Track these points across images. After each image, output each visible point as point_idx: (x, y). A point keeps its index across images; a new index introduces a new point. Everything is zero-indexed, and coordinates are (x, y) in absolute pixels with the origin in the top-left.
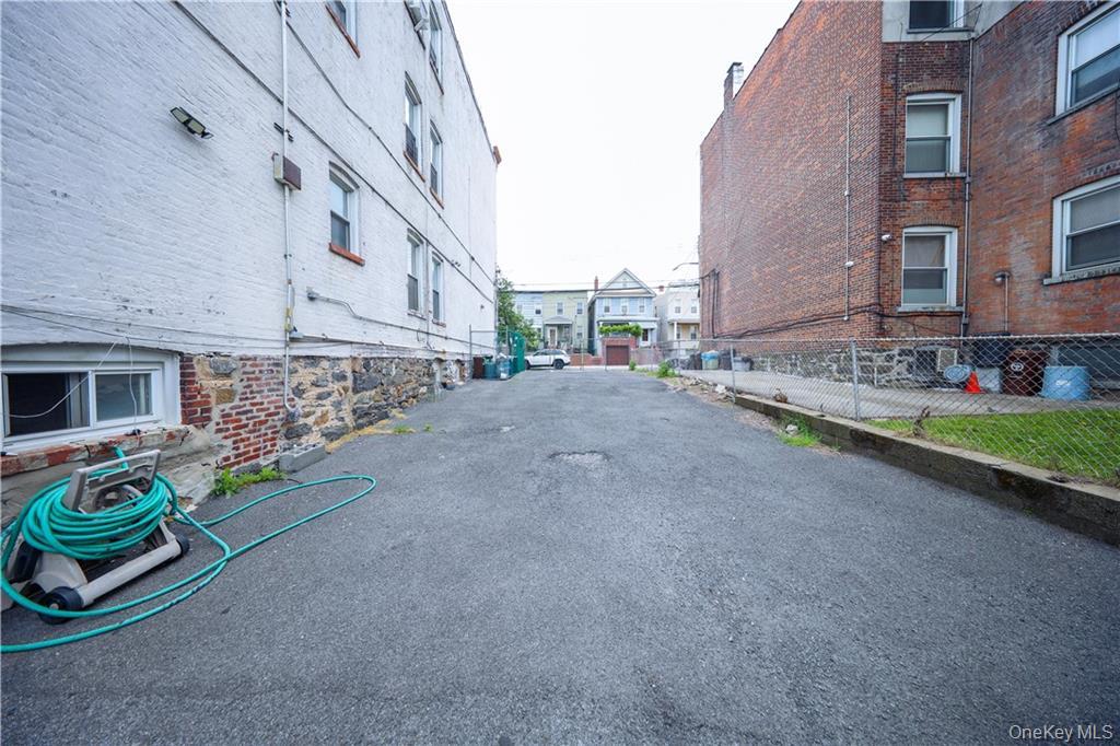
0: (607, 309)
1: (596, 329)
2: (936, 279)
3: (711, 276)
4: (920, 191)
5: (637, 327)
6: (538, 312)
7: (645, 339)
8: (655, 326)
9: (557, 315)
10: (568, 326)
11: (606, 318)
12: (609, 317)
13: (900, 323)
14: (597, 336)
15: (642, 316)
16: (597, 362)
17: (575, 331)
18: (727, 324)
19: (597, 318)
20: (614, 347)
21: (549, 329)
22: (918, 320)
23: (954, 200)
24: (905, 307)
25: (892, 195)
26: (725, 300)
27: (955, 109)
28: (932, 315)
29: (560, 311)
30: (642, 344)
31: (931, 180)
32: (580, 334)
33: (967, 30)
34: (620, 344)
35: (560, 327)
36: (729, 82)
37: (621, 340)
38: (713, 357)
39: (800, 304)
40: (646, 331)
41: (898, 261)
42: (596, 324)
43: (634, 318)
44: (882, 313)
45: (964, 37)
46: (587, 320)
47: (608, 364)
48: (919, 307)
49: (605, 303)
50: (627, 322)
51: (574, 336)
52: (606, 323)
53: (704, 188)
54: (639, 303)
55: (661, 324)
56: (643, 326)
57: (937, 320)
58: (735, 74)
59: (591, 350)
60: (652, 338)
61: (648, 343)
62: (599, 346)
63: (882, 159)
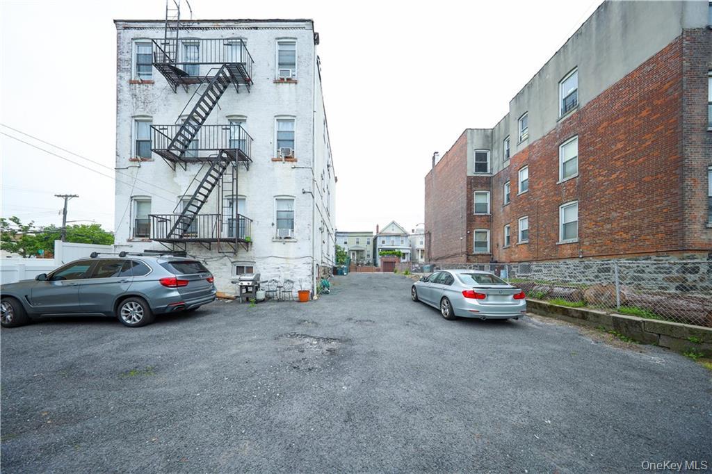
0: (383, 242)
1: (378, 253)
2: (485, 244)
3: (428, 234)
4: (478, 219)
5: (400, 252)
6: (346, 243)
7: (404, 258)
8: (409, 251)
9: (356, 245)
10: (362, 251)
11: (383, 247)
12: (385, 246)
13: (473, 257)
14: (378, 257)
15: (402, 246)
16: (379, 270)
17: (366, 253)
18: (433, 255)
19: (378, 247)
20: (388, 262)
21: (352, 252)
22: (479, 257)
23: (488, 221)
24: (475, 252)
25: (471, 220)
26: (433, 245)
27: (489, 195)
28: (483, 255)
29: (358, 243)
30: (402, 261)
31: (481, 216)
32: (368, 255)
33: (491, 173)
34: (391, 261)
35: (357, 251)
36: (434, 158)
37: (391, 259)
38: (428, 268)
39: (452, 249)
40: (404, 254)
41: (473, 239)
42: (377, 250)
43: (399, 247)
44: (469, 254)
45: (490, 175)
46: (372, 248)
47: (384, 271)
48: (478, 253)
49: (382, 239)
50: (394, 249)
51: (366, 256)
52: (383, 250)
53: (426, 196)
54: (400, 239)
55: (413, 250)
56: (402, 251)
57: (484, 257)
58: (436, 157)
59: (375, 264)
60: (407, 258)
61: (405, 261)
62: (379, 262)
63: (467, 209)
